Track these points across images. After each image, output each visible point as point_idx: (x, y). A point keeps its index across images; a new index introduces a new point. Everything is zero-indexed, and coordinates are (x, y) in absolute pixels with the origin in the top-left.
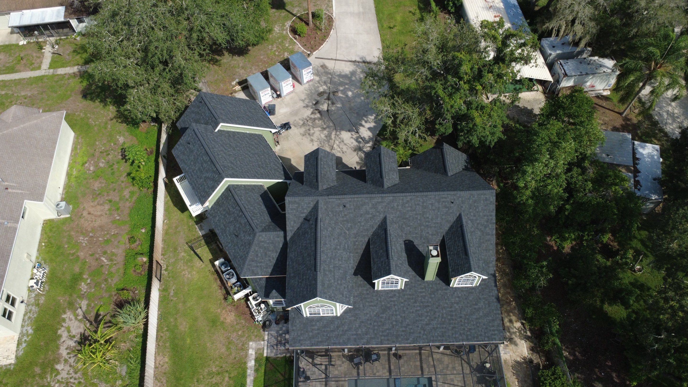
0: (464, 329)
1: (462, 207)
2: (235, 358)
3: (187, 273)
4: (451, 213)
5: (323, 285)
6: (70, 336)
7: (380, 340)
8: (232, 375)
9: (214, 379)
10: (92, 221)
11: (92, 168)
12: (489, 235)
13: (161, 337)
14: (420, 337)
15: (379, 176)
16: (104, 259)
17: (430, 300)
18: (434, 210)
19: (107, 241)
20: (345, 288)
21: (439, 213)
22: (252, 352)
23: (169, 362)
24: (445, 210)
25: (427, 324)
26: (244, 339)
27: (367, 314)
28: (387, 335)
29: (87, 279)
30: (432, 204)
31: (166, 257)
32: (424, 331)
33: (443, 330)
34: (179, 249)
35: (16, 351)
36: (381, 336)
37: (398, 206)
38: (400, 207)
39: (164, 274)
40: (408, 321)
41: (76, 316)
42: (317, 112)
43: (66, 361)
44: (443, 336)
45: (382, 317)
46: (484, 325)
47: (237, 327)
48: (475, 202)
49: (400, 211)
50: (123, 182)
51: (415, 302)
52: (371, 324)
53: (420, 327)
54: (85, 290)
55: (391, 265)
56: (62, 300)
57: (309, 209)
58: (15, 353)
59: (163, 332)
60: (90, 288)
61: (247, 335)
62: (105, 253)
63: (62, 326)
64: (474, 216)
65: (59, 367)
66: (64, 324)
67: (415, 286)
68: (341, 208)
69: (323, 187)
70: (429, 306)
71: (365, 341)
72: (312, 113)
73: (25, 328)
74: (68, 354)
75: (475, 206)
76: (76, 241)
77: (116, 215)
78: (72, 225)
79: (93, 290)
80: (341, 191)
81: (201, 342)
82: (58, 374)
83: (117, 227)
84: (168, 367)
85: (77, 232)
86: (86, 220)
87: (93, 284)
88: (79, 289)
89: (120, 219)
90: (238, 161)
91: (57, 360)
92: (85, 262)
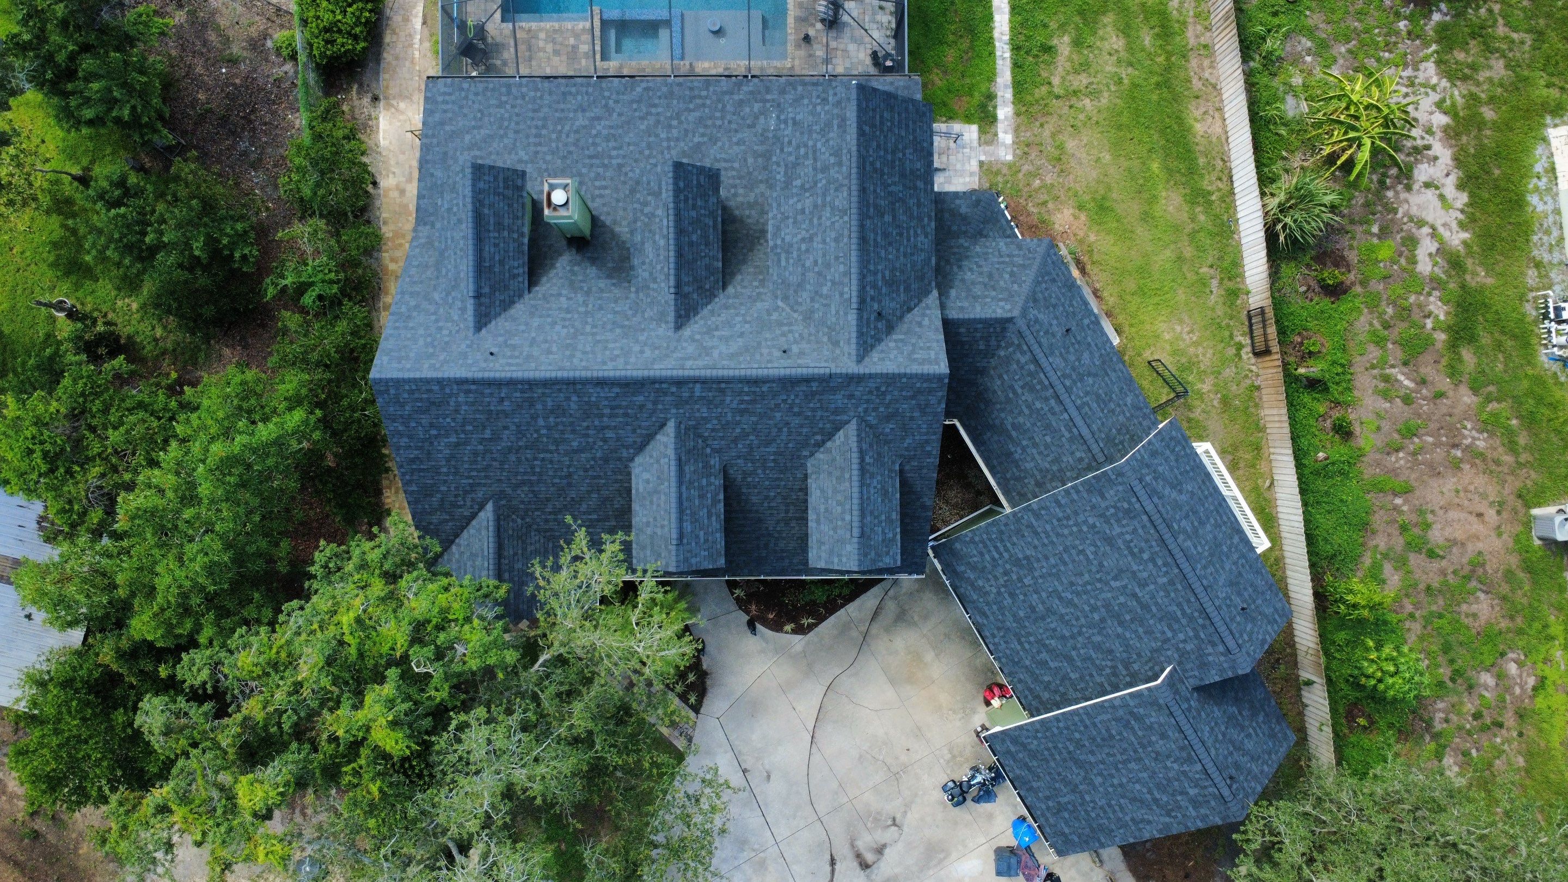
0: (513, 107)
1: (468, 346)
2: (1042, 125)
3: (1185, 336)
4: (501, 335)
5: (843, 120)
6: (1437, 188)
7: (711, 89)
8: (1044, 89)
9: (1085, 82)
10: (1466, 491)
11: (1513, 668)
12: (411, 293)
13: (1220, 179)
14: (618, 93)
15: (687, 469)
16: (1406, 382)
17: (584, 171)
18: (546, 341)
19: (1410, 433)
20: (790, 143)
21: (533, 335)
22: (1005, 137)
23: (1192, 122)
24: (515, 341)
25: (599, 119)
26: (1026, 168)
27: (738, 144)
28: (692, 98)
29: (1434, 329)
30: (549, 352)
31: (1248, 382)
32: (606, 106)
33: (562, 106)
34: (1215, 403)
35: (1552, 155)
36: (706, 97)
37: (642, 352)
38: (637, 348)
39: (1242, 335)
40: (643, 127)
41: (1434, 234)
42: (869, 857)
43: (1429, 131)
44: (564, 94)
45: (703, 135)
46: (465, 115)
47: (1046, 197)
48: (431, 356)
49: (637, 341)
50: (1411, 616)
51: (620, 166)
52: (730, 122)
53: (615, 115)
54: (1432, 299)
55: (671, 193)
56: (1479, 277)
57: (882, 346)
58: (1554, 150)
59: (1219, 190)
60: (1420, 306)
61: (1020, 175)
62: (1407, 400)
63: (1462, 211)
64: (440, 329)
65: (1440, 119)
66: (1461, 216)
67: (618, 201)
68: (795, 349)
69: (846, 436)
70: (590, 157)
71: (745, 88)
72: (880, 851)
73: (1550, 207)
74: (1428, 147)
75: (434, 347)
76: (1492, 434)
77: (1405, 508)
78: (1519, 484)
79: (1412, 299)
80: (796, 410)
81: (1126, 164)
82: (1439, 105)
83: (1395, 472)
84: (1194, 112)
85: (1497, 462)
86: (1484, 496)
87: (1416, 315)
88: (1446, 303)
89: (1390, 497)
90: (1091, 557)
91: (1451, 134)
92: (1451, 376)
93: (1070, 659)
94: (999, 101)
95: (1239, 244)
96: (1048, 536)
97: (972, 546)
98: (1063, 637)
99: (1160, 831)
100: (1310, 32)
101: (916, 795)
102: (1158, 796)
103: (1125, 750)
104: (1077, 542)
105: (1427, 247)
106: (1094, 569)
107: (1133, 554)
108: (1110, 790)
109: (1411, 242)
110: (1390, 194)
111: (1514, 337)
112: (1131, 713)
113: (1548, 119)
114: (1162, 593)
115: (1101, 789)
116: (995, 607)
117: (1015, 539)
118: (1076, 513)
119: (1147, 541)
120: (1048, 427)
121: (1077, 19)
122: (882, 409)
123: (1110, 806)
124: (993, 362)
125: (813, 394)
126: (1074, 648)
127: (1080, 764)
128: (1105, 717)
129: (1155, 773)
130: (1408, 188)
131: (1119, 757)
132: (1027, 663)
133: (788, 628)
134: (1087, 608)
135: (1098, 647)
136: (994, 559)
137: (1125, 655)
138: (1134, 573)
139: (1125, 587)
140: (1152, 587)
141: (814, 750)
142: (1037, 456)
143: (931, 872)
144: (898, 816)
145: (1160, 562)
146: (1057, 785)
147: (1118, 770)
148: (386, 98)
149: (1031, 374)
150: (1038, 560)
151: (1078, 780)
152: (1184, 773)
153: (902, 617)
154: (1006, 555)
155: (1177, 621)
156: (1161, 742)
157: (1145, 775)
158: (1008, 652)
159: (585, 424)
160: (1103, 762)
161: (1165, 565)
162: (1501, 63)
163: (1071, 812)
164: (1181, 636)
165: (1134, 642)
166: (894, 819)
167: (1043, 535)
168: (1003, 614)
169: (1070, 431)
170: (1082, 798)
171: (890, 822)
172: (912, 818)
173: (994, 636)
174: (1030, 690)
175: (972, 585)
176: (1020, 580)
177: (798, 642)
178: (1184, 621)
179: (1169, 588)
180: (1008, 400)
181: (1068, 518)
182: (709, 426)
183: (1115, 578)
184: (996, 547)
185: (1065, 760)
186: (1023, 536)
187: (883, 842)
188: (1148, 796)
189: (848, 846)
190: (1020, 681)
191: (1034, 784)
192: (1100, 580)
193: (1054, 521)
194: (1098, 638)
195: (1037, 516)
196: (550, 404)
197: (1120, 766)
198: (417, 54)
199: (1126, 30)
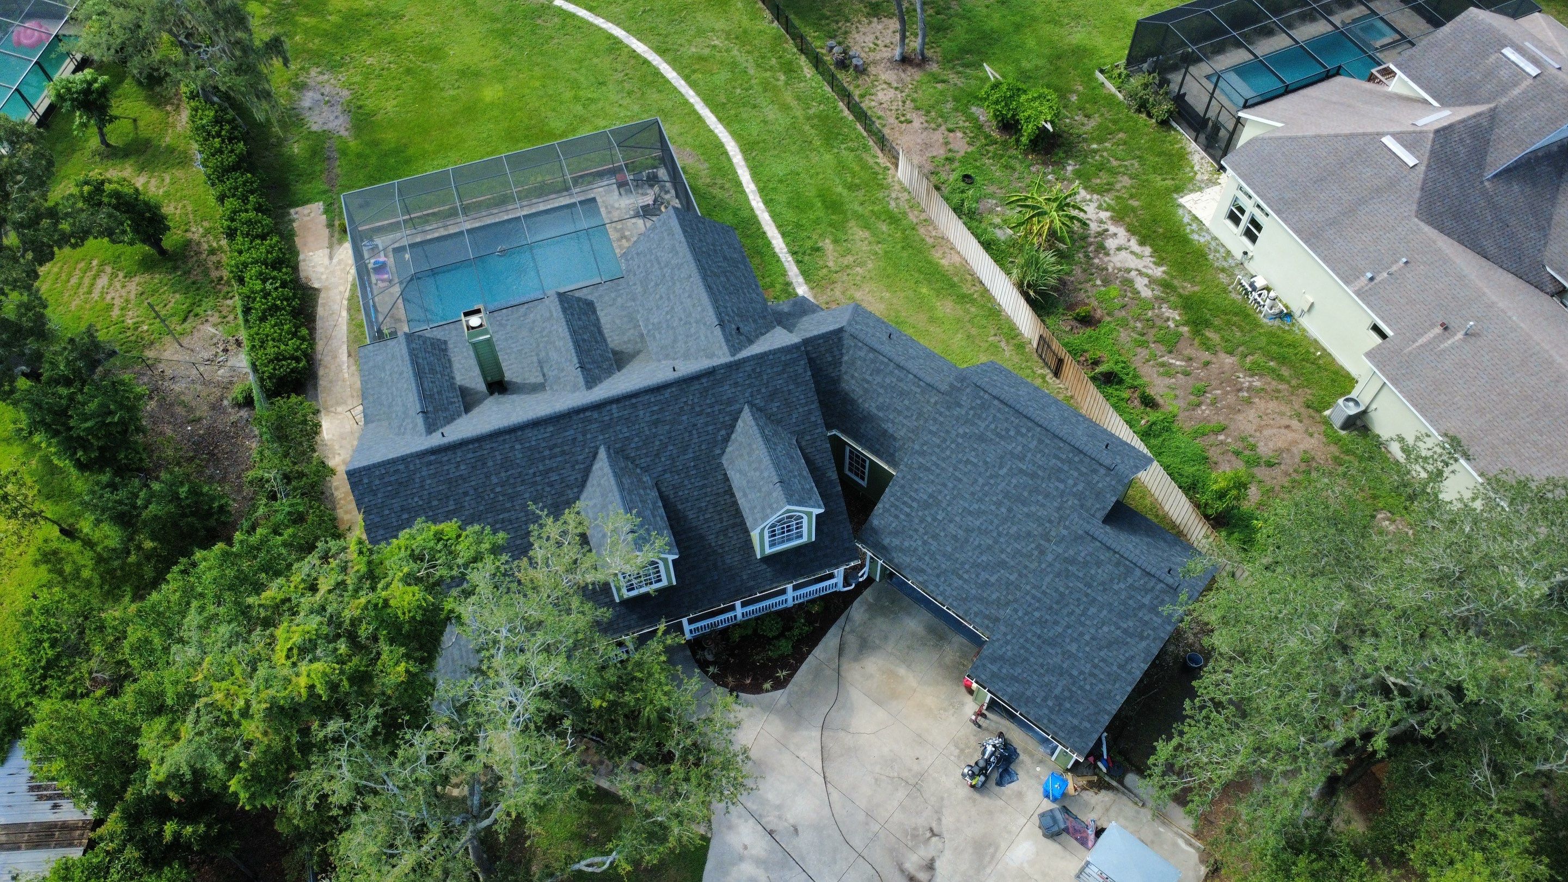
1: (424, 440)
2: (832, 290)
4: (450, 429)
6: (1126, 249)
8: (825, 271)
9: (852, 259)
10: (1266, 415)
15: (624, 482)
16: (1178, 363)
19: (1202, 392)
23: (937, 260)
29: (1177, 326)
39: (1040, 369)
41: (1141, 273)
43: (1101, 222)
49: (559, 401)
54: (1163, 310)
55: (560, 311)
56: (1188, 288)
58: (1189, 208)
59: (977, 291)
60: (1158, 316)
62: (1187, 374)
63: (1152, 256)
65: (1104, 215)
66: (1153, 259)
69: (744, 422)
72: (930, 866)
73: (1208, 237)
74: (1106, 230)
76: (1261, 376)
77: (1229, 440)
78: (1302, 400)
79: (1150, 313)
80: (698, 409)
81: (903, 294)
82: (1100, 207)
83: (1207, 420)
84: (936, 255)
85: (1279, 391)
86: (1282, 414)
87: (1159, 323)
88: (1175, 309)
89: (1214, 437)
90: (975, 461)
91: (1118, 218)
92: (1208, 349)
93: (1003, 564)
94: (795, 285)
95: (1008, 317)
96: (937, 466)
97: (886, 515)
98: (989, 548)
99: (1144, 661)
100: (992, 196)
101: (942, 799)
102: (1125, 626)
103: (1078, 600)
104: (960, 456)
105: (1140, 284)
106: (982, 470)
107: (1001, 437)
108: (1087, 649)
109: (1128, 283)
110: (1096, 261)
111: (1236, 314)
112: (1066, 560)
113: (1175, 196)
114: (1039, 456)
115: (1080, 655)
116: (927, 558)
117: (915, 486)
118: (948, 432)
119: (1007, 419)
120: (902, 394)
121: (830, 229)
122: (763, 390)
123: (1095, 666)
124: (843, 369)
125: (706, 390)
126: (1002, 551)
127: (1052, 643)
128: (1048, 579)
129: (1111, 604)
130: (1107, 254)
131: (1078, 611)
132: (974, 592)
133: (767, 686)
134: (993, 508)
135: (1018, 538)
136: (908, 515)
137: (1040, 529)
138: (1011, 453)
139: (1011, 469)
140: (1029, 455)
141: (831, 789)
142: (905, 421)
143: (988, 871)
144: (934, 825)
145: (1024, 430)
146: (1046, 679)
147: (1083, 625)
148: (326, 409)
149: (873, 361)
150: (940, 492)
151: (1058, 660)
152: (1131, 587)
153: (865, 646)
154: (915, 505)
155: (1060, 470)
156: (1100, 571)
157: (1105, 612)
158: (955, 593)
159: (531, 471)
160: (1068, 627)
161: (1028, 430)
162: (1126, 178)
163: (1070, 698)
164: (1070, 482)
165: (1042, 513)
166: (931, 830)
167: (933, 468)
168: (936, 560)
169: (919, 386)
170: (1071, 675)
171: (928, 834)
172: (948, 821)
173: (937, 586)
174: (987, 617)
175: (901, 550)
176: (935, 519)
177: (780, 696)
178: (1066, 468)
179: (1042, 447)
180: (866, 391)
181: (944, 440)
182: (633, 445)
183: (1001, 467)
184: (905, 503)
185: (1039, 648)
186: (920, 478)
187: (930, 856)
188: (1118, 632)
189: (897, 873)
190: (976, 615)
191: (1029, 693)
192: (991, 477)
193: (937, 450)
194: (1014, 530)
195: (923, 454)
196: (499, 457)
197: (1083, 619)
198: (346, 375)
199: (867, 227)
